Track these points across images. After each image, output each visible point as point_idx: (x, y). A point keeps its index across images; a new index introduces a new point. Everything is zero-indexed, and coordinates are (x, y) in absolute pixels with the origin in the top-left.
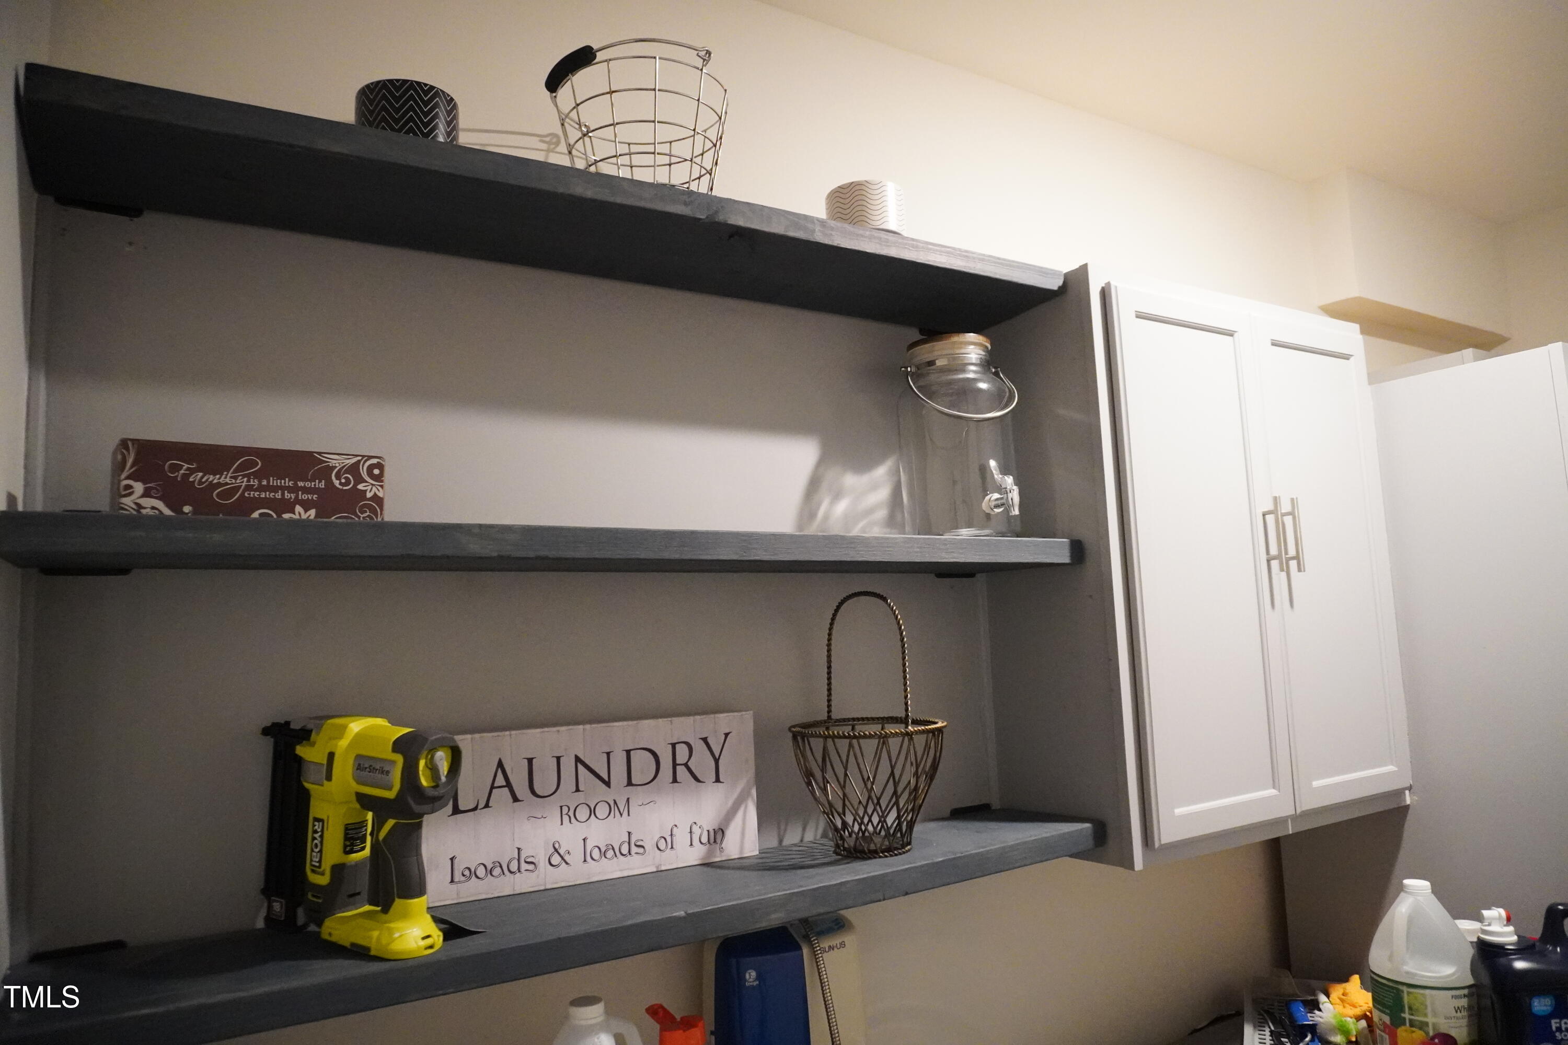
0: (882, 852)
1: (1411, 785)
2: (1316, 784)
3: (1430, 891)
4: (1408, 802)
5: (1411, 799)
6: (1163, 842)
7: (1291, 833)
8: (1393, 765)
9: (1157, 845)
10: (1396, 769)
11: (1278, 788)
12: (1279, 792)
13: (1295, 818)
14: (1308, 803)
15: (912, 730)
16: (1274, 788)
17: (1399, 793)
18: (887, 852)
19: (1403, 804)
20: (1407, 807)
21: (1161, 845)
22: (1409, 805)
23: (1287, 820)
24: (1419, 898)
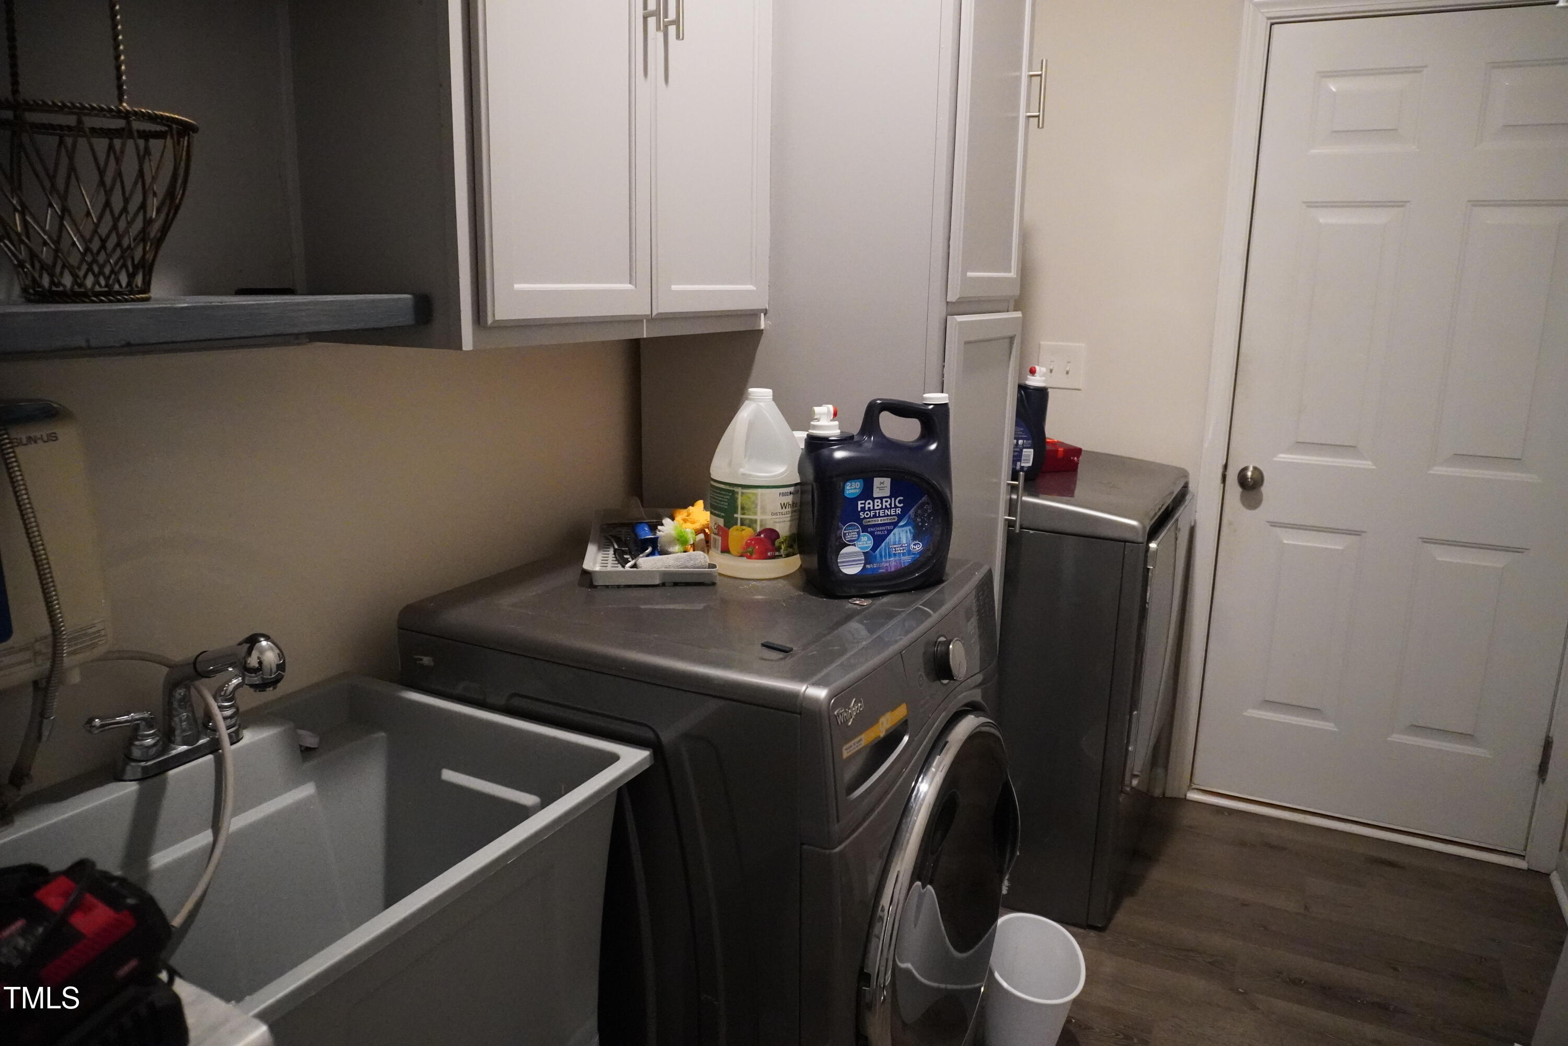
0: (95, 296)
1: (766, 309)
2: (674, 287)
3: (772, 397)
4: (762, 327)
5: (765, 325)
6: (497, 318)
7: (645, 337)
8: (752, 284)
9: (490, 321)
10: (755, 289)
11: (635, 283)
12: (636, 287)
13: (653, 320)
14: (665, 306)
15: (128, 108)
16: (630, 283)
17: (754, 314)
18: (103, 296)
19: (757, 328)
20: (761, 332)
21: (495, 321)
22: (762, 330)
23: (642, 321)
24: (762, 404)
